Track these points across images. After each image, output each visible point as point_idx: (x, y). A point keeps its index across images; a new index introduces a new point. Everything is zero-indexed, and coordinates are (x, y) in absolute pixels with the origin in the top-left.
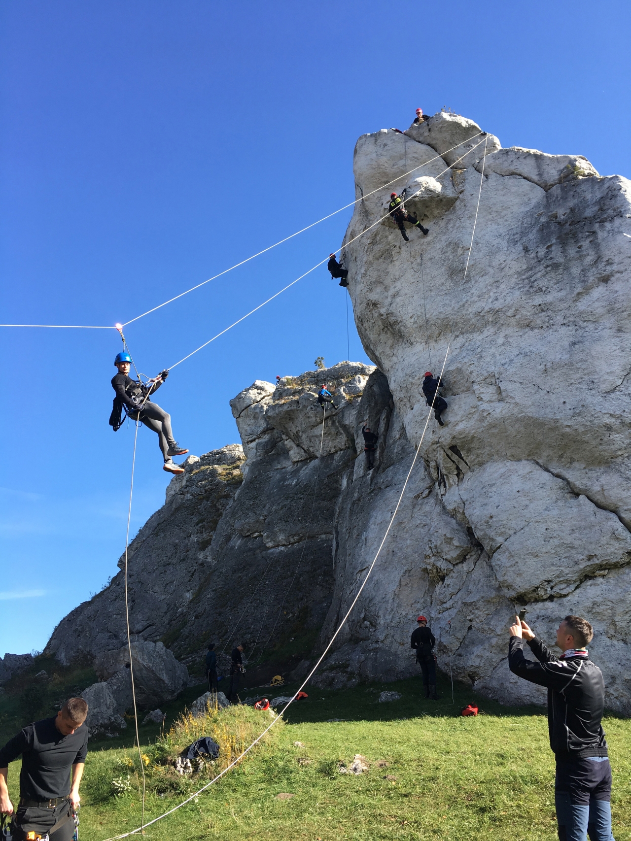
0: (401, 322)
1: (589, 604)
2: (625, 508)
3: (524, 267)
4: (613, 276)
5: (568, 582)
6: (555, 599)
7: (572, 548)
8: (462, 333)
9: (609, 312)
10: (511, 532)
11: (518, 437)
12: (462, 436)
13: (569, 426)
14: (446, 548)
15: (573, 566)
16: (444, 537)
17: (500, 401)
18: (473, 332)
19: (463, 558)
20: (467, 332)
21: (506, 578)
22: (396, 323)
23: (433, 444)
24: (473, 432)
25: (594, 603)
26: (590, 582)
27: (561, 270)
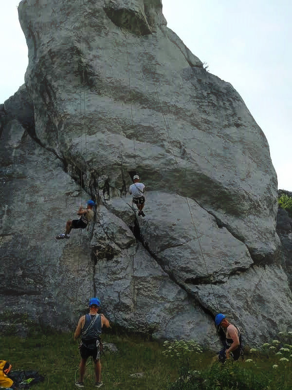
0: (97, 75)
1: (235, 289)
2: (248, 241)
3: (195, 95)
4: (242, 126)
5: (225, 275)
6: (217, 284)
7: (227, 256)
8: (149, 108)
9: (240, 141)
10: (192, 238)
11: (192, 183)
12: (147, 168)
13: (226, 189)
14: (119, 236)
15: (228, 266)
16: (119, 228)
17: (182, 158)
18: (158, 111)
19: (128, 246)
20: (154, 109)
21: (188, 265)
22: (93, 74)
23: (115, 164)
24: (158, 169)
25: (238, 289)
26: (233, 277)
27: (216, 108)
